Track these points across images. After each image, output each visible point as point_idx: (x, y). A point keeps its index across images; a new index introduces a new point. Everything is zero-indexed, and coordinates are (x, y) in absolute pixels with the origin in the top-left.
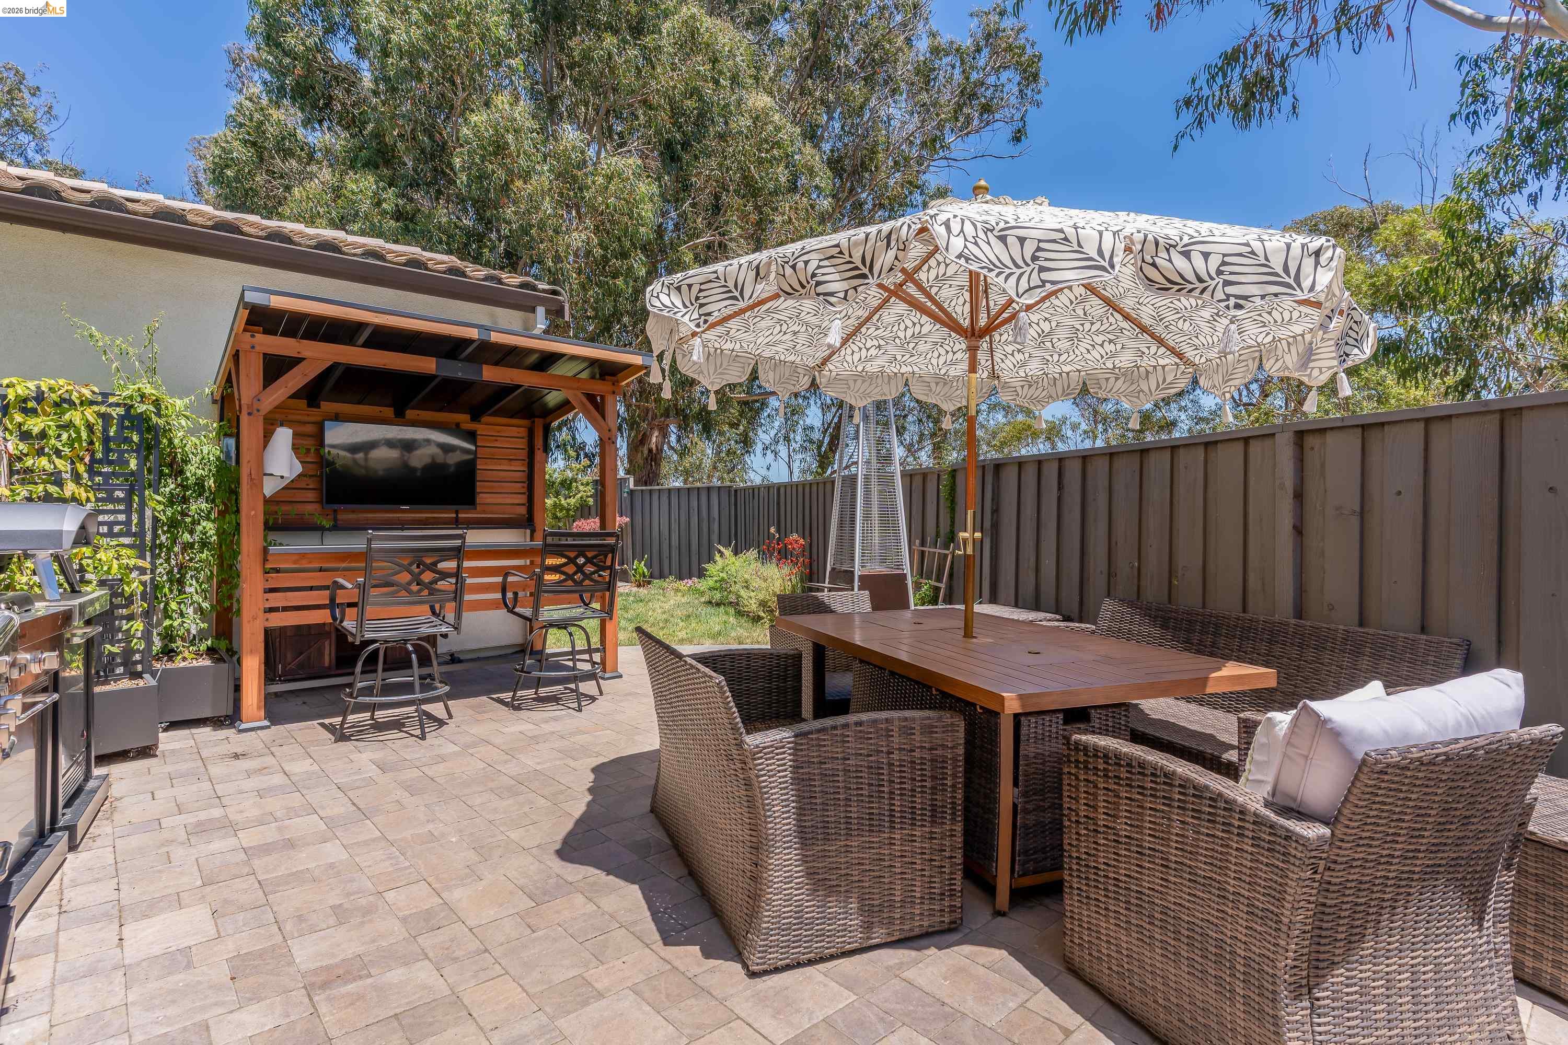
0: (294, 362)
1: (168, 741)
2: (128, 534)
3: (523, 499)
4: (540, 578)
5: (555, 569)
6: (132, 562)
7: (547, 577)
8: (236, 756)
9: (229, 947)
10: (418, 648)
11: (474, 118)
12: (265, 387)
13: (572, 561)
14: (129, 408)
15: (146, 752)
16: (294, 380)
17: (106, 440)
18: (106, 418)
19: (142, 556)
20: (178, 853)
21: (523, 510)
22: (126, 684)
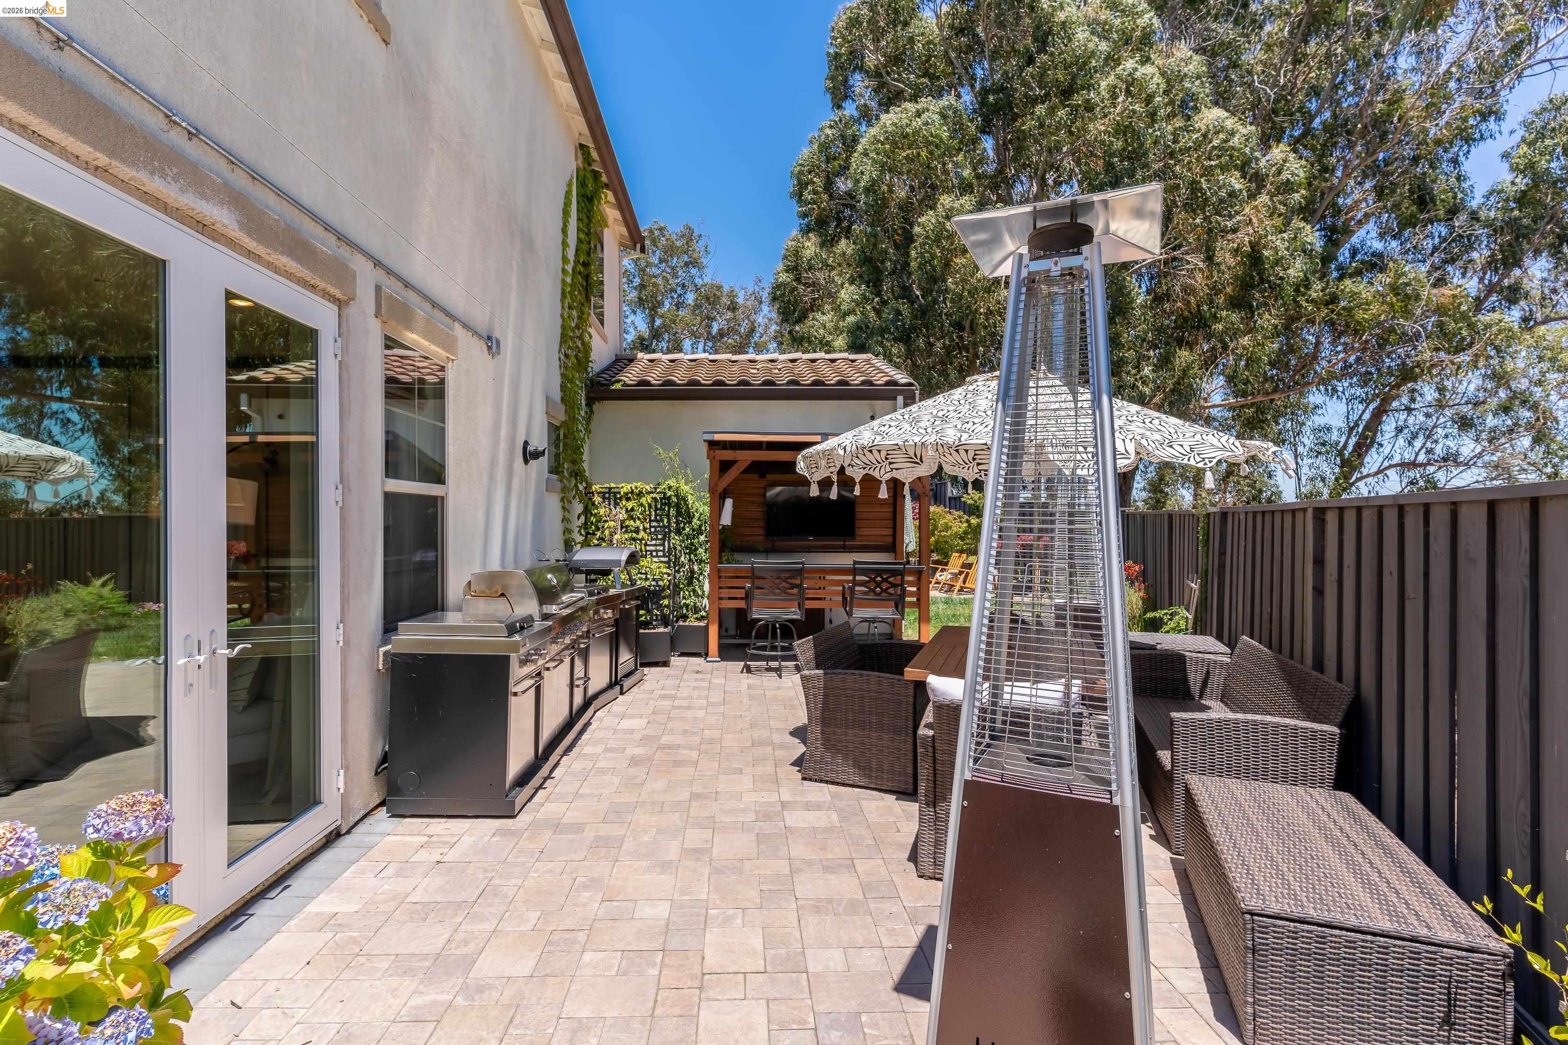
0: (734, 462)
1: (676, 661)
2: (664, 556)
3: (890, 532)
4: (852, 590)
5: (863, 584)
6: (665, 570)
7: (857, 588)
8: (698, 672)
9: (645, 733)
10: (783, 626)
11: (922, 220)
12: (720, 477)
13: (873, 580)
14: (665, 494)
15: (666, 664)
16: (733, 473)
17: (656, 509)
18: (655, 499)
19: (669, 568)
20: (651, 702)
21: (890, 540)
22: (662, 630)
